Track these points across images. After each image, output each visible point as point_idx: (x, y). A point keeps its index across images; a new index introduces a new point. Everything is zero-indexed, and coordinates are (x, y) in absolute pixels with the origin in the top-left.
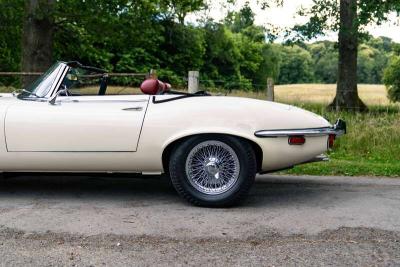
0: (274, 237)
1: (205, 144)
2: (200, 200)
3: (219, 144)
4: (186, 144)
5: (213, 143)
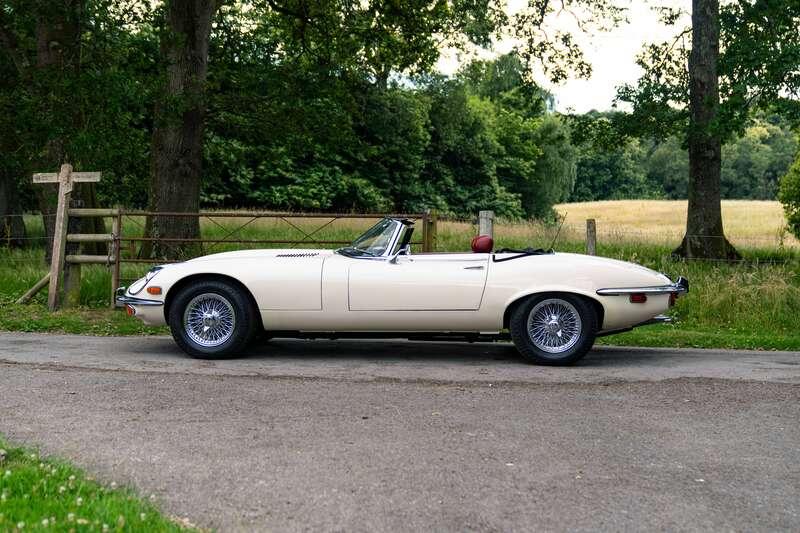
0: (620, 383)
1: (548, 302)
2: (541, 358)
3: (561, 302)
4: (528, 302)
5: (555, 301)
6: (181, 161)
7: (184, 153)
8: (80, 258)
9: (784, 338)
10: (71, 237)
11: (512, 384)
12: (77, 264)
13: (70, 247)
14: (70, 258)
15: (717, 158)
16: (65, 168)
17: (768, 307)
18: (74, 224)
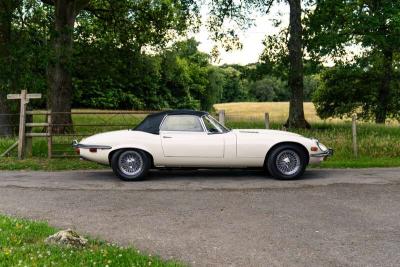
7: (63, 83)
8: (32, 134)
10: (28, 124)
12: (31, 137)
13: (28, 129)
14: (28, 134)
16: (24, 92)
17: (339, 149)
18: (29, 118)
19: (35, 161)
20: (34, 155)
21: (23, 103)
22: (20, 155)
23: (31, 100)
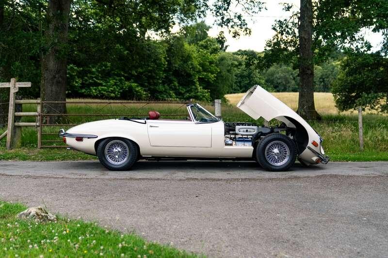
6: (57, 76)
7: (58, 72)
8: (21, 124)
9: (352, 156)
10: (18, 114)
11: (250, 180)
12: (20, 127)
13: (17, 119)
14: (16, 124)
15: (312, 74)
16: (13, 80)
17: (343, 142)
18: (18, 107)
19: (24, 151)
20: (23, 144)
21: (13, 91)
22: (8, 144)
23: (20, 88)
